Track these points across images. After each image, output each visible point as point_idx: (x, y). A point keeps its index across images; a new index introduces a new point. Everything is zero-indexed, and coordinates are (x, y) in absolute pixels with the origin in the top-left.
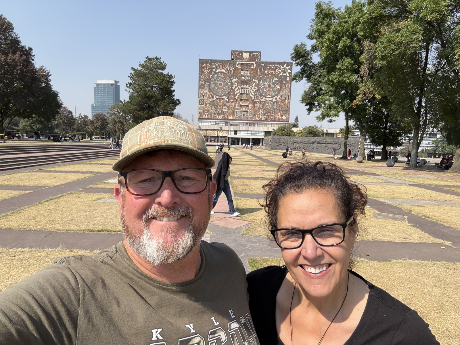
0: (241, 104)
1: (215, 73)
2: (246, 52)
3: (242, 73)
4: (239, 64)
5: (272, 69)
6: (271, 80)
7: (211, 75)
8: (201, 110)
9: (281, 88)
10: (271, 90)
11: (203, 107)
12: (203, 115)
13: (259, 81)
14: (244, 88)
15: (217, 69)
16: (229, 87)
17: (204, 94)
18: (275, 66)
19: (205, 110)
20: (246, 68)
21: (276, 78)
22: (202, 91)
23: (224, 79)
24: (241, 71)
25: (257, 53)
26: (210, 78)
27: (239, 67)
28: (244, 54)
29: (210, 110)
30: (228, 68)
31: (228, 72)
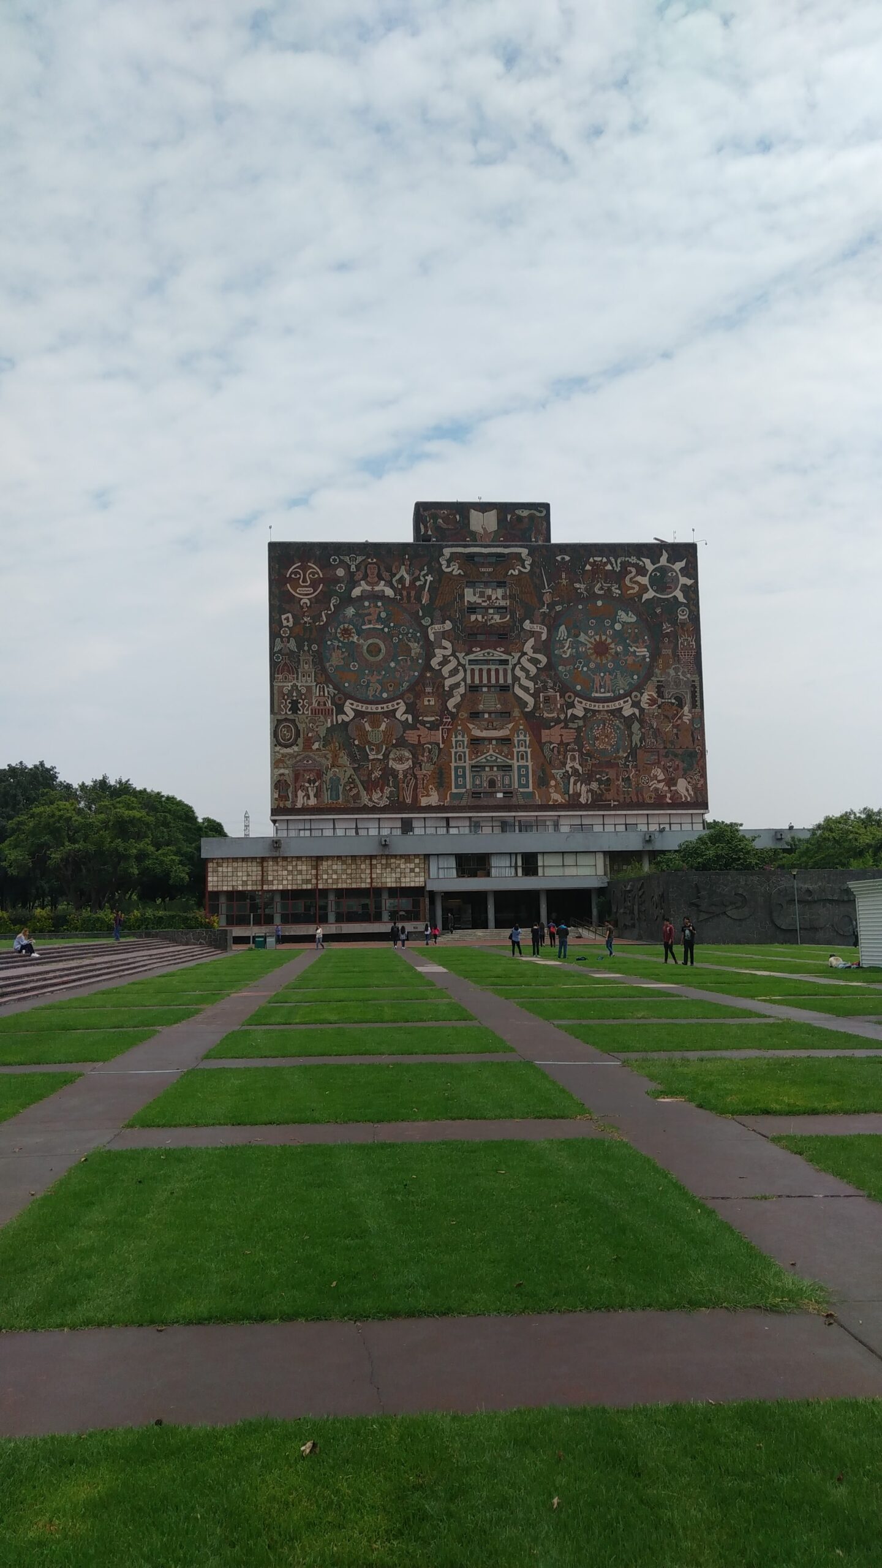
0: (477, 733)
1: (347, 600)
2: (484, 507)
3: (470, 596)
4: (454, 557)
5: (611, 577)
6: (607, 623)
7: (329, 609)
8: (286, 772)
9: (655, 654)
10: (610, 665)
11: (291, 756)
12: (296, 792)
13: (552, 629)
14: (487, 662)
15: (353, 583)
16: (412, 659)
17: (295, 694)
18: (619, 561)
19: (304, 770)
20: (489, 573)
21: (630, 613)
22: (285, 684)
23: (389, 627)
24: (466, 590)
25: (532, 511)
26: (322, 623)
27: (454, 573)
28: (474, 515)
29: (327, 768)
30: (406, 576)
31: (405, 593)
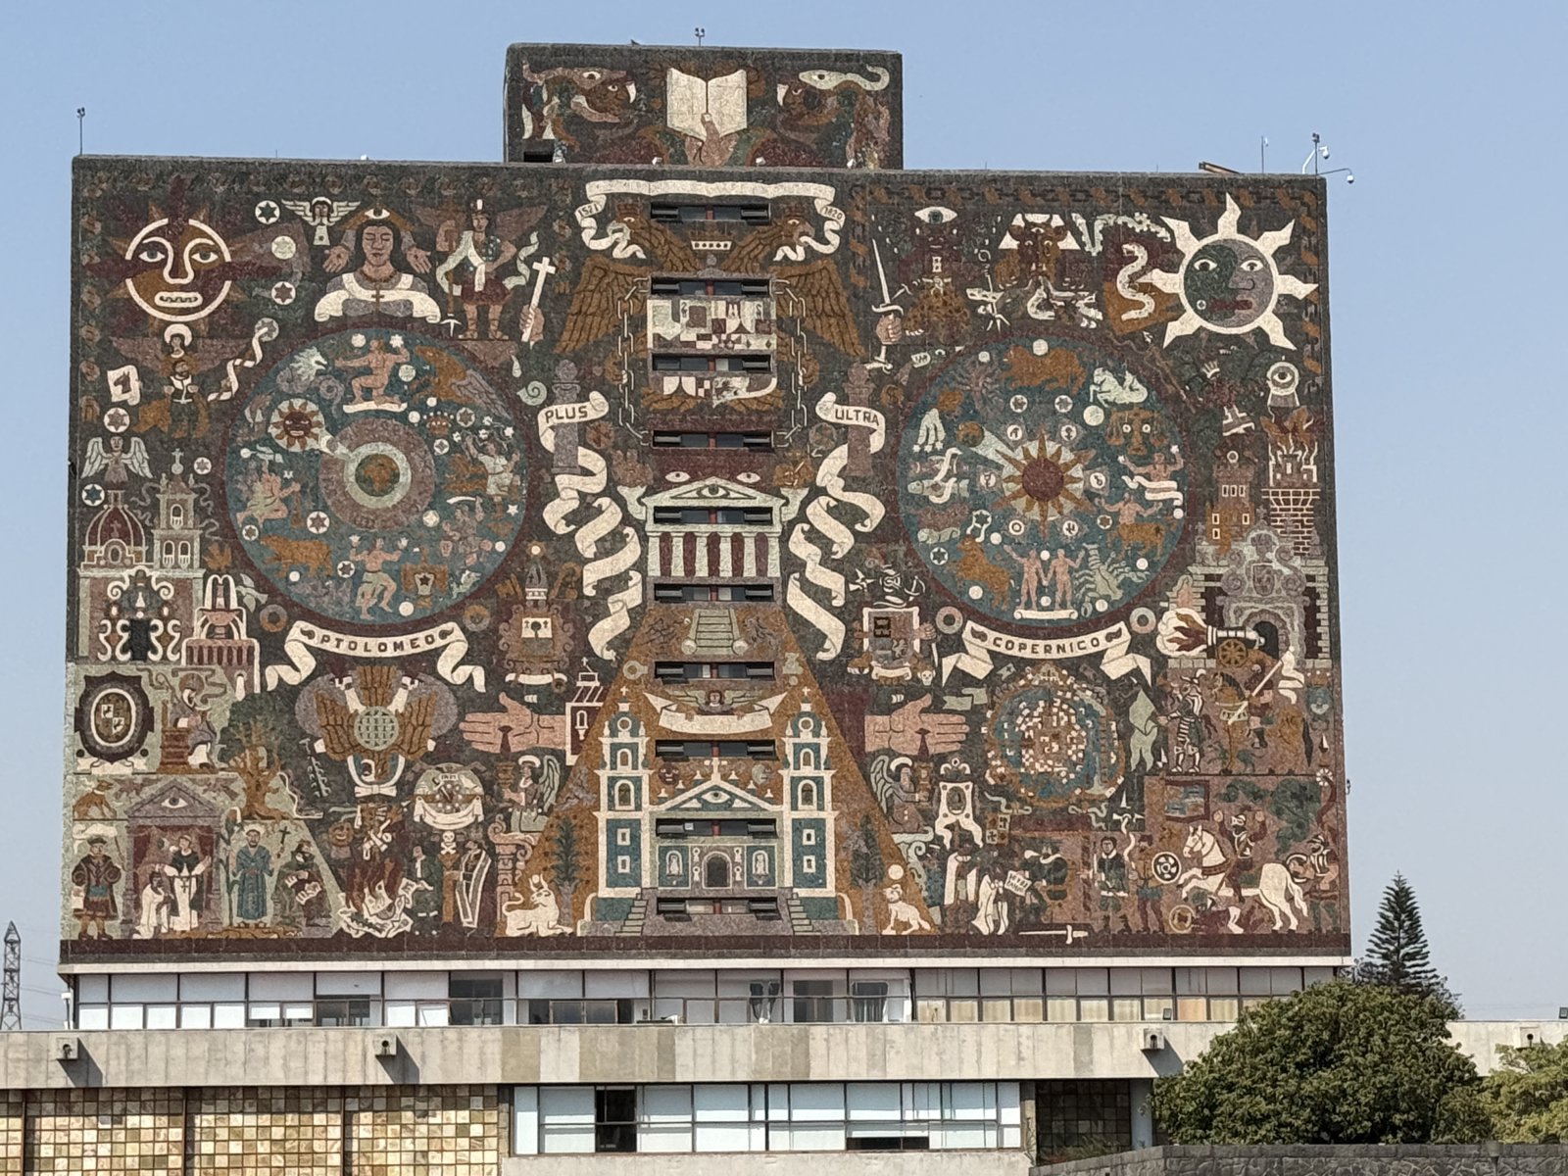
0: (676, 722)
1: (302, 330)
2: (708, 63)
3: (663, 321)
4: (616, 209)
5: (1069, 269)
6: (1063, 404)
7: (247, 353)
8: (109, 831)
9: (1200, 499)
10: (1070, 529)
11: (128, 786)
12: (136, 889)
13: (902, 422)
14: (708, 514)
15: (320, 280)
16: (489, 504)
17: (140, 603)
18: (1098, 225)
19: (163, 829)
20: (721, 256)
21: (1129, 377)
22: (112, 573)
23: (423, 409)
24: (650, 304)
25: (850, 77)
26: (226, 396)
27: (617, 253)
28: (680, 84)
29: (231, 823)
30: (476, 260)
31: (471, 310)
